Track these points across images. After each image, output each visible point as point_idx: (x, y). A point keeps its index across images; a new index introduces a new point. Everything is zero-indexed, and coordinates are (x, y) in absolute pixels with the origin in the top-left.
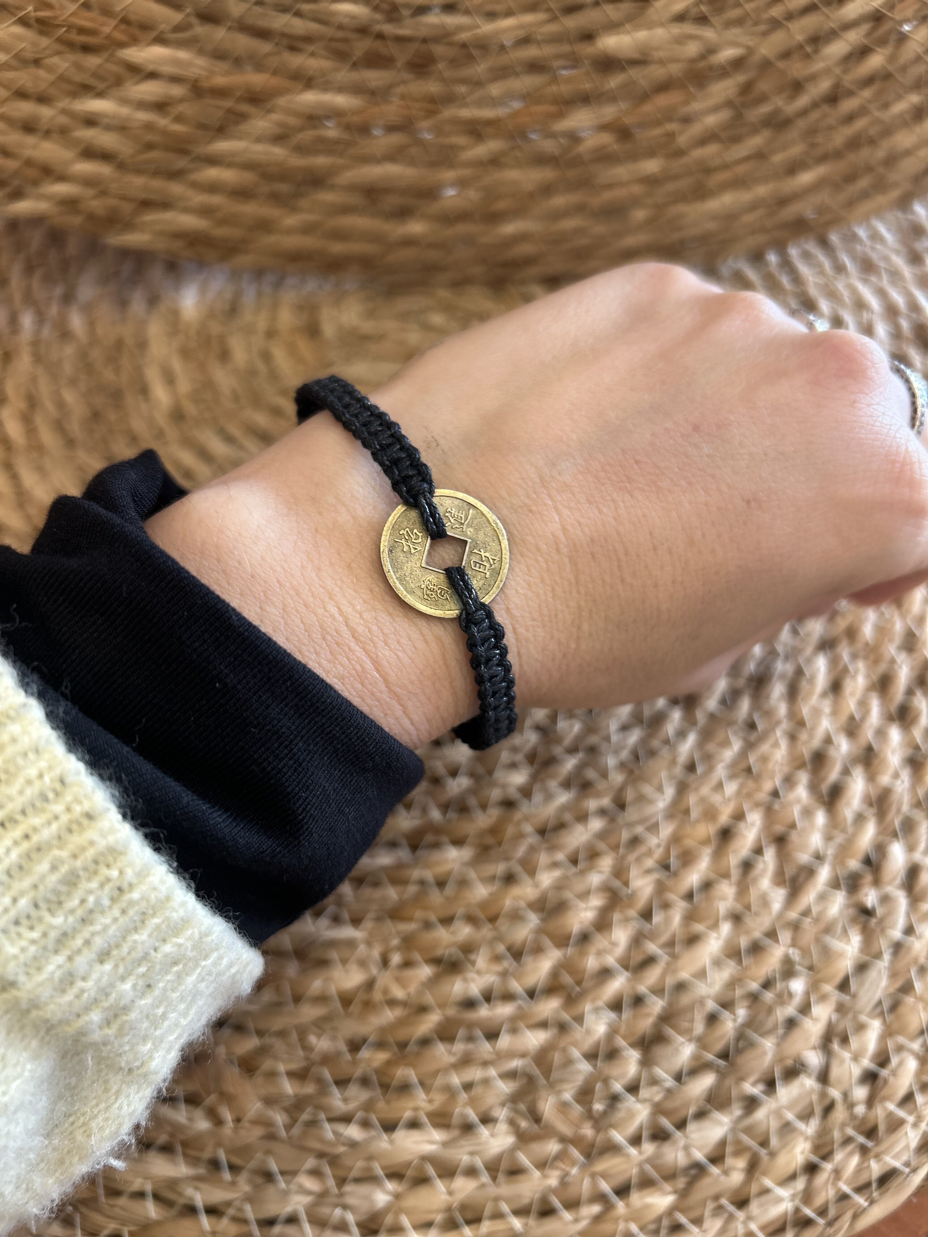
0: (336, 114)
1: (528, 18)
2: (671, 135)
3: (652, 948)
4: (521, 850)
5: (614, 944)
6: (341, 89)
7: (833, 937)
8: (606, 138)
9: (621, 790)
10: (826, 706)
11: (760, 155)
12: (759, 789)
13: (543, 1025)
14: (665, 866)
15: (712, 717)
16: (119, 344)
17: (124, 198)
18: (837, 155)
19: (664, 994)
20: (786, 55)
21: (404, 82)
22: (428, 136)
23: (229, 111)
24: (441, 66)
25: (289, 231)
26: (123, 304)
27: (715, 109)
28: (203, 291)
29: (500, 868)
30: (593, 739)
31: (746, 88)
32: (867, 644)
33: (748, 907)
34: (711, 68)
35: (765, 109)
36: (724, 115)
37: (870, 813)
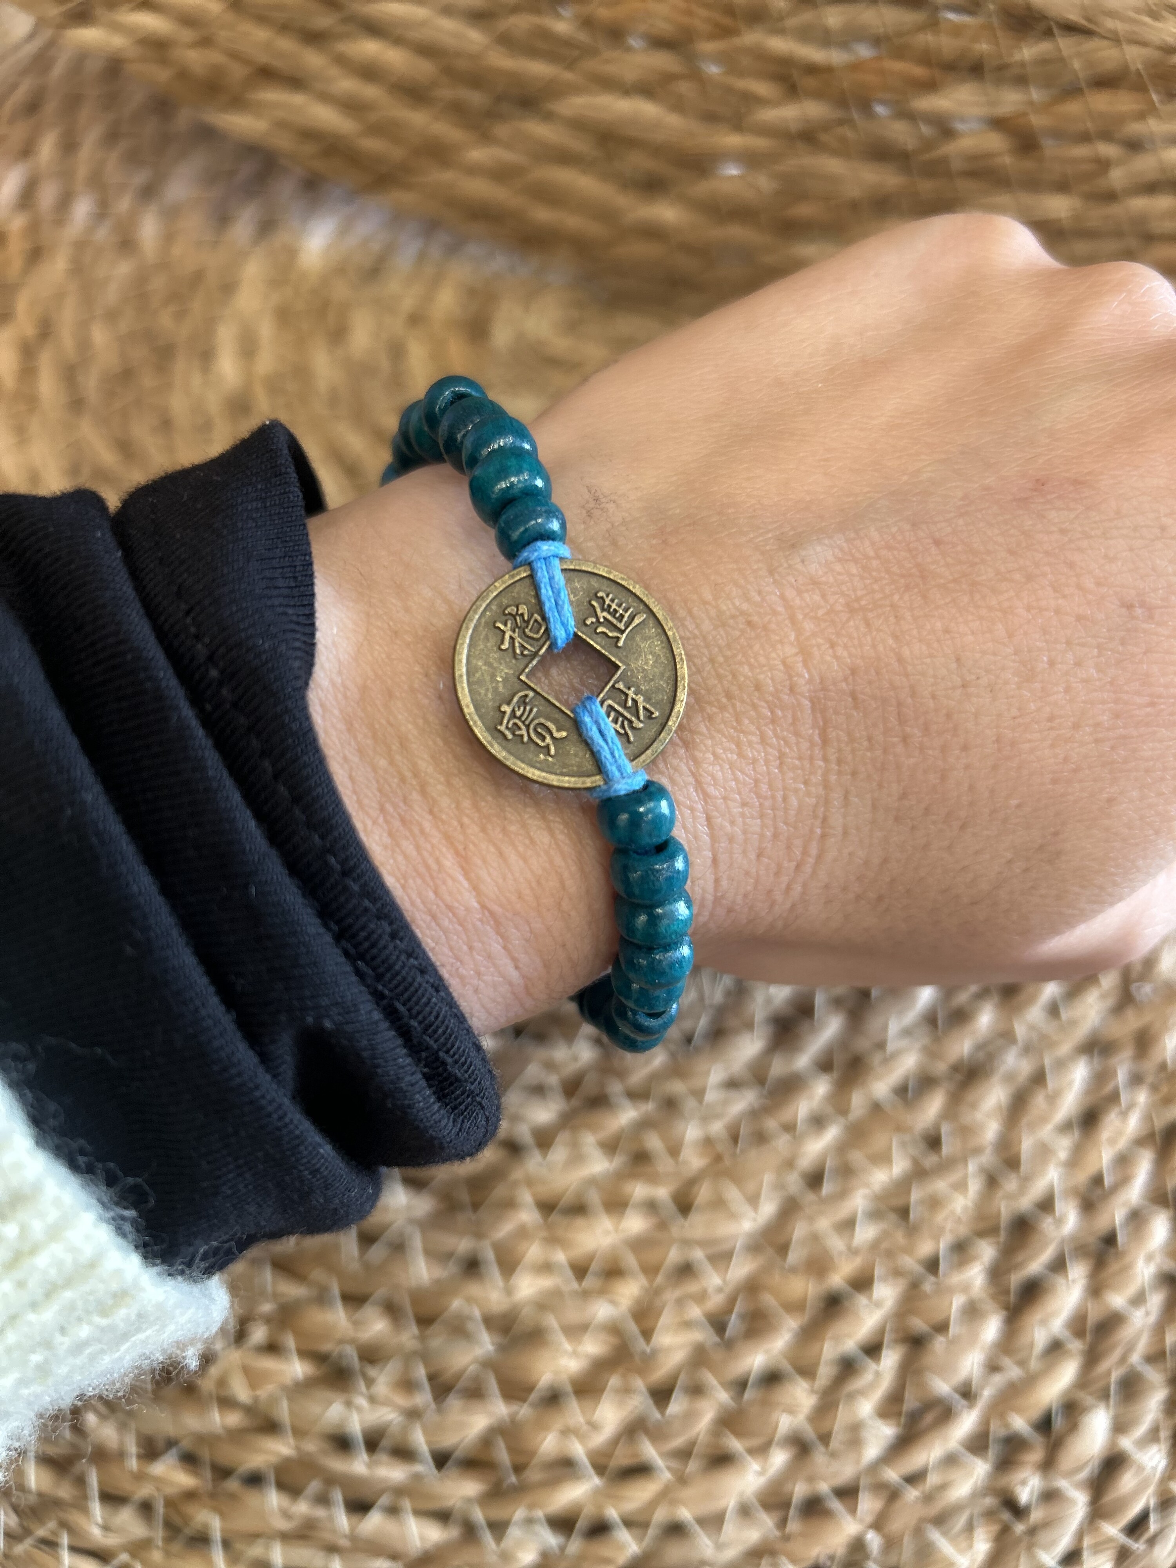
2: (1103, 165)
3: (649, 1451)
4: (504, 1229)
5: (594, 1426)
7: (945, 1534)
8: (995, 142)
9: (692, 1182)
10: (1063, 1147)
12: (908, 1250)
13: (443, 1516)
14: (718, 1324)
15: (876, 1108)
16: (198, 277)
19: (645, 1535)
25: (473, 170)
26: (223, 220)
28: (343, 231)
29: (463, 1245)
30: (677, 1087)
32: (1163, 1066)
33: (825, 1438)
37: (1076, 1346)
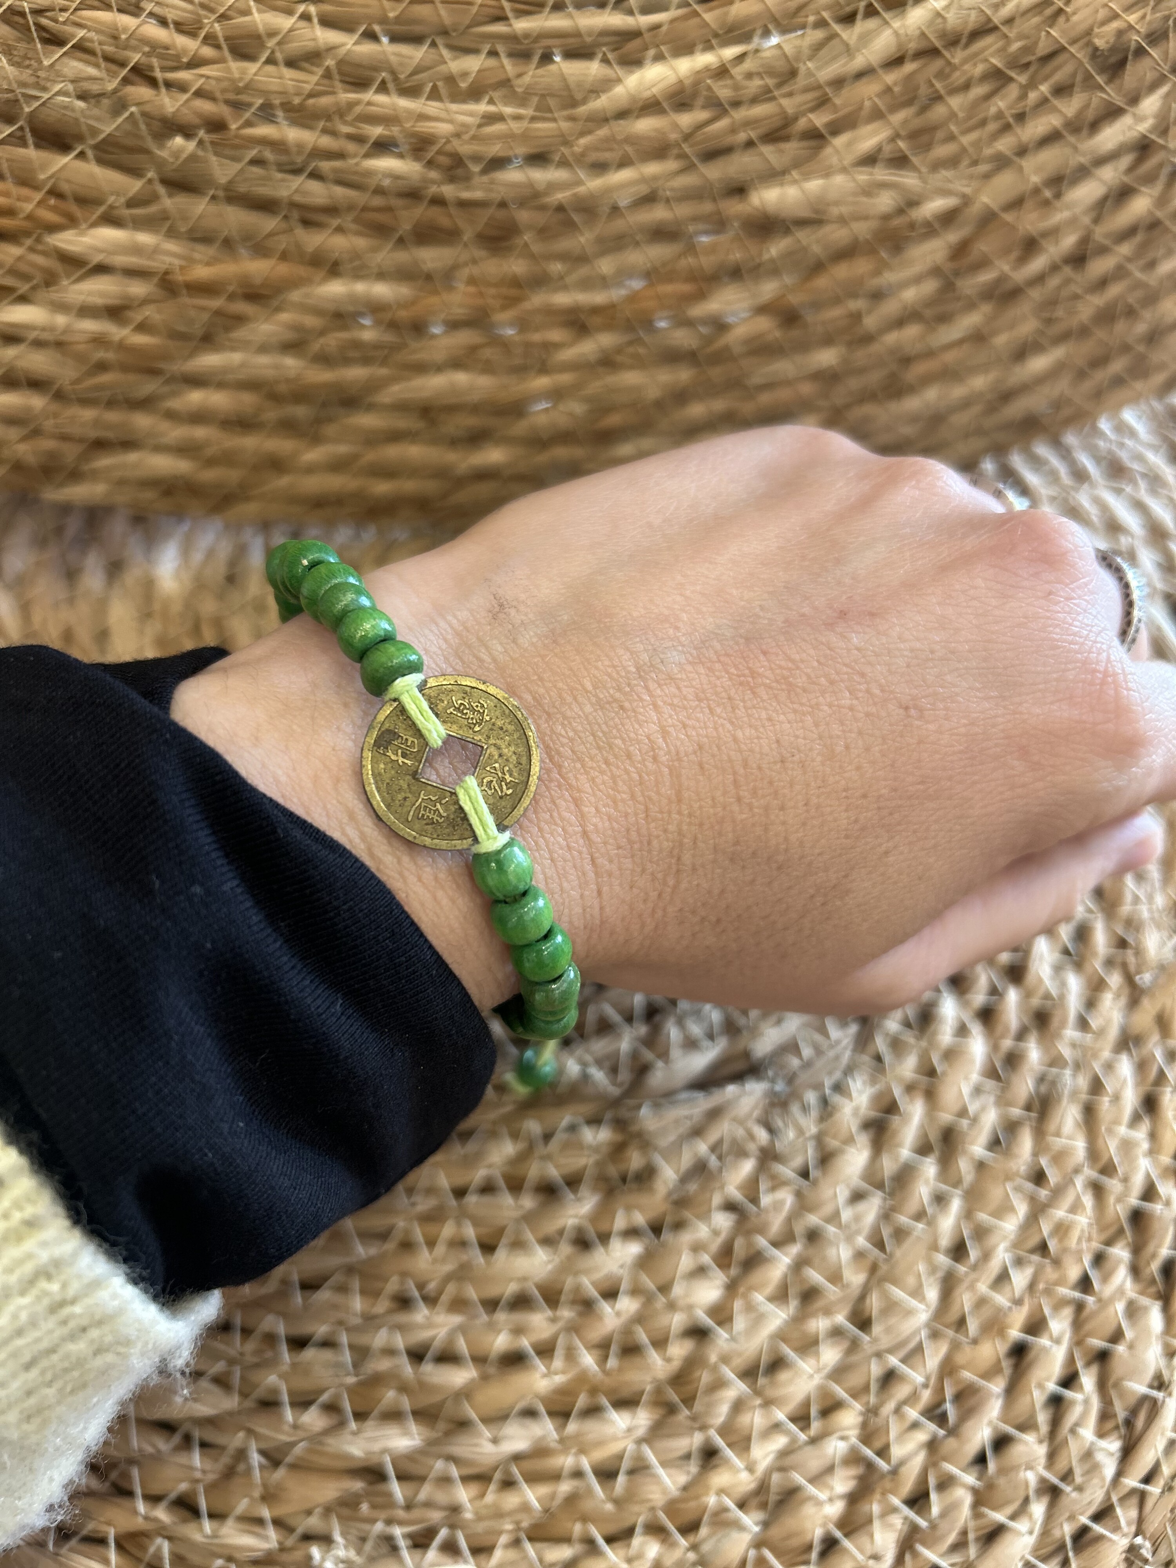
0: (376, 308)
1: (652, 168)
2: (856, 317)
3: (931, 1556)
4: (721, 1411)
6: (381, 276)
8: (764, 324)
9: (862, 1297)
10: (1141, 1137)
11: (978, 338)
12: (1061, 1281)
14: (937, 1416)
15: (981, 1166)
17: (64, 438)
18: (1084, 332)
20: (1016, 204)
21: (474, 262)
22: (510, 332)
23: (218, 313)
24: (526, 237)
26: (71, 575)
27: (917, 280)
29: (695, 1441)
31: (960, 251)
33: (1067, 1476)
34: (912, 226)
35: (986, 277)
36: (930, 287)
